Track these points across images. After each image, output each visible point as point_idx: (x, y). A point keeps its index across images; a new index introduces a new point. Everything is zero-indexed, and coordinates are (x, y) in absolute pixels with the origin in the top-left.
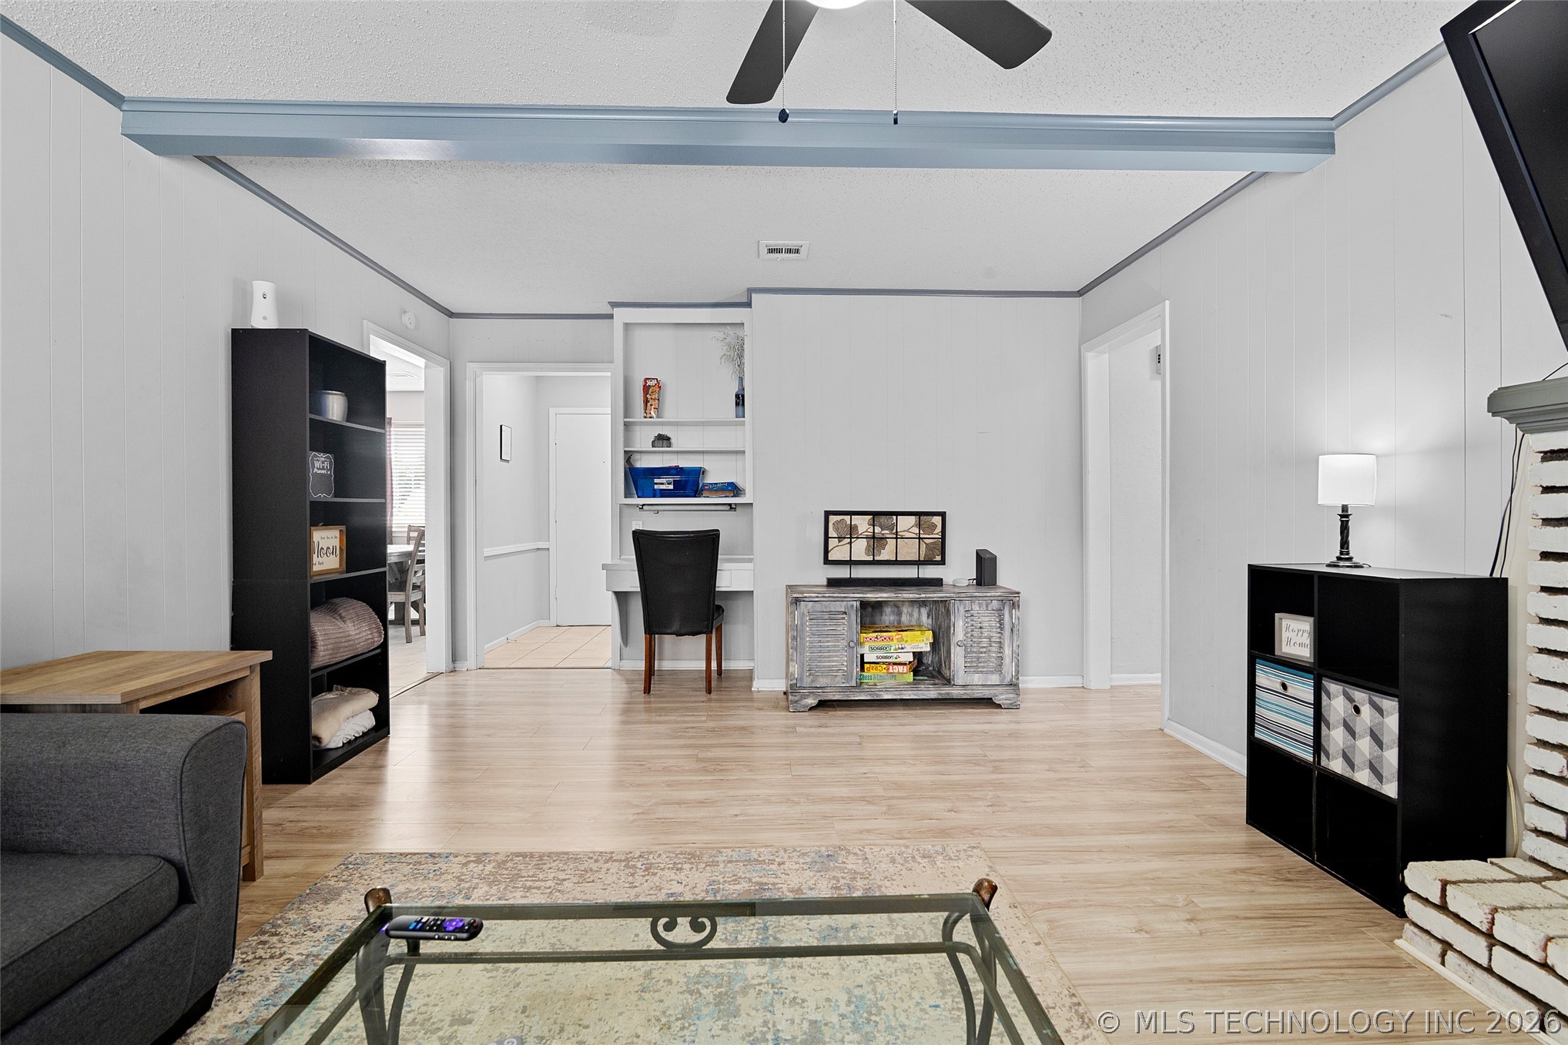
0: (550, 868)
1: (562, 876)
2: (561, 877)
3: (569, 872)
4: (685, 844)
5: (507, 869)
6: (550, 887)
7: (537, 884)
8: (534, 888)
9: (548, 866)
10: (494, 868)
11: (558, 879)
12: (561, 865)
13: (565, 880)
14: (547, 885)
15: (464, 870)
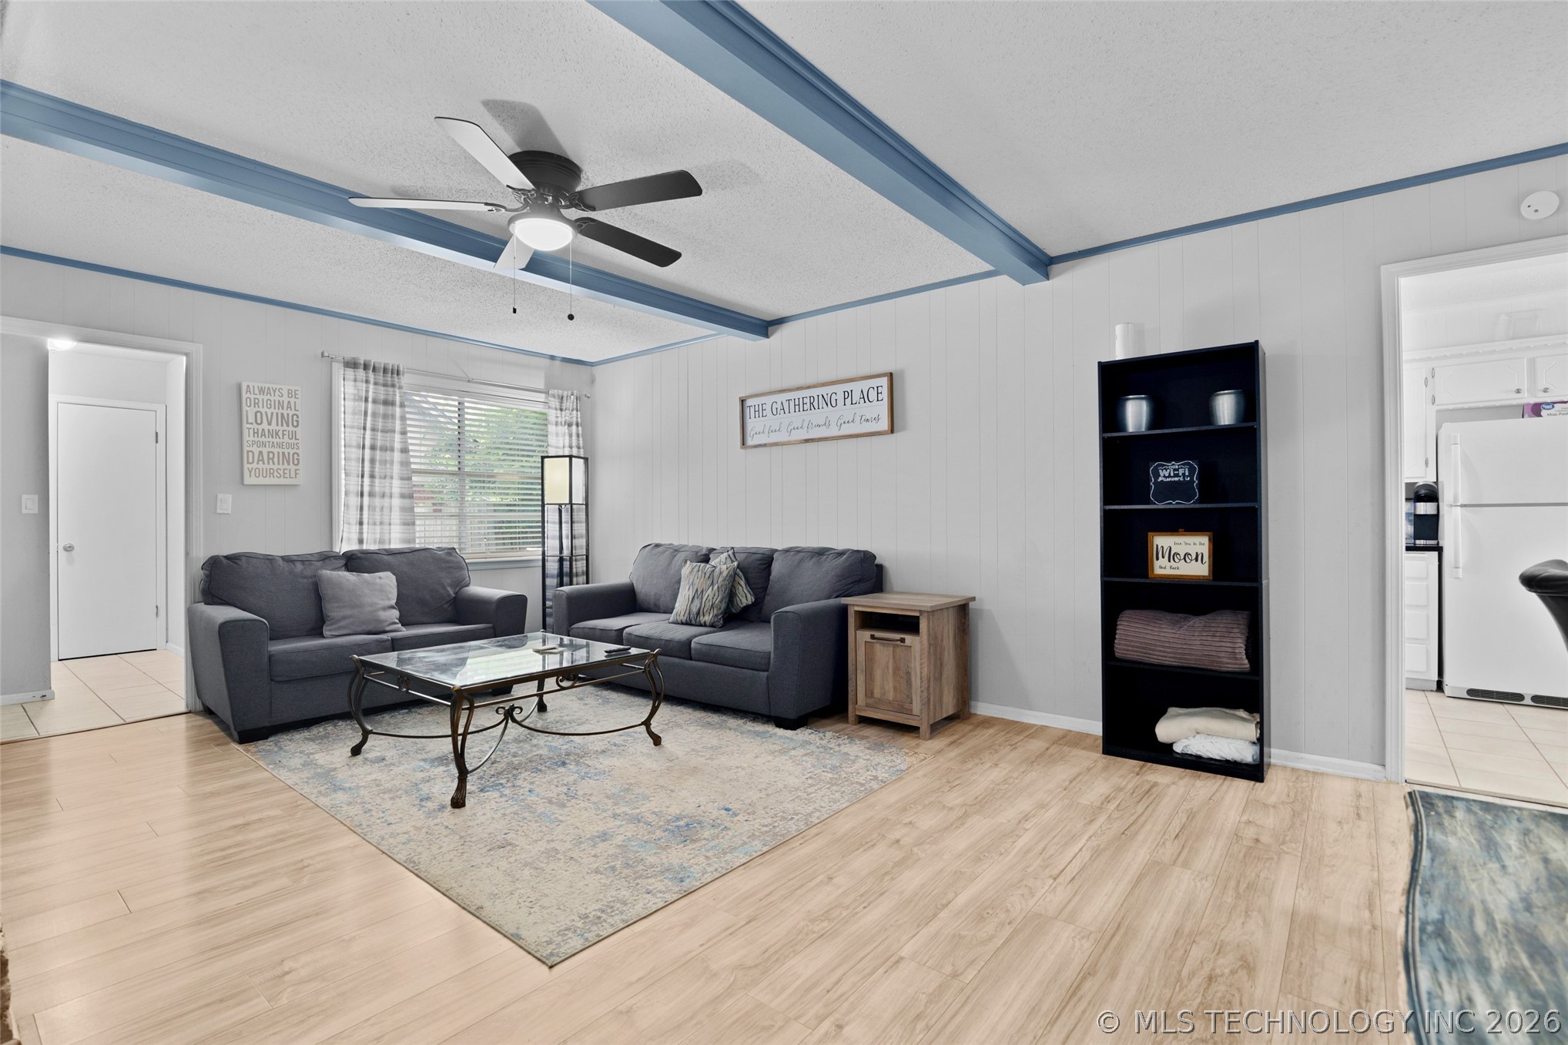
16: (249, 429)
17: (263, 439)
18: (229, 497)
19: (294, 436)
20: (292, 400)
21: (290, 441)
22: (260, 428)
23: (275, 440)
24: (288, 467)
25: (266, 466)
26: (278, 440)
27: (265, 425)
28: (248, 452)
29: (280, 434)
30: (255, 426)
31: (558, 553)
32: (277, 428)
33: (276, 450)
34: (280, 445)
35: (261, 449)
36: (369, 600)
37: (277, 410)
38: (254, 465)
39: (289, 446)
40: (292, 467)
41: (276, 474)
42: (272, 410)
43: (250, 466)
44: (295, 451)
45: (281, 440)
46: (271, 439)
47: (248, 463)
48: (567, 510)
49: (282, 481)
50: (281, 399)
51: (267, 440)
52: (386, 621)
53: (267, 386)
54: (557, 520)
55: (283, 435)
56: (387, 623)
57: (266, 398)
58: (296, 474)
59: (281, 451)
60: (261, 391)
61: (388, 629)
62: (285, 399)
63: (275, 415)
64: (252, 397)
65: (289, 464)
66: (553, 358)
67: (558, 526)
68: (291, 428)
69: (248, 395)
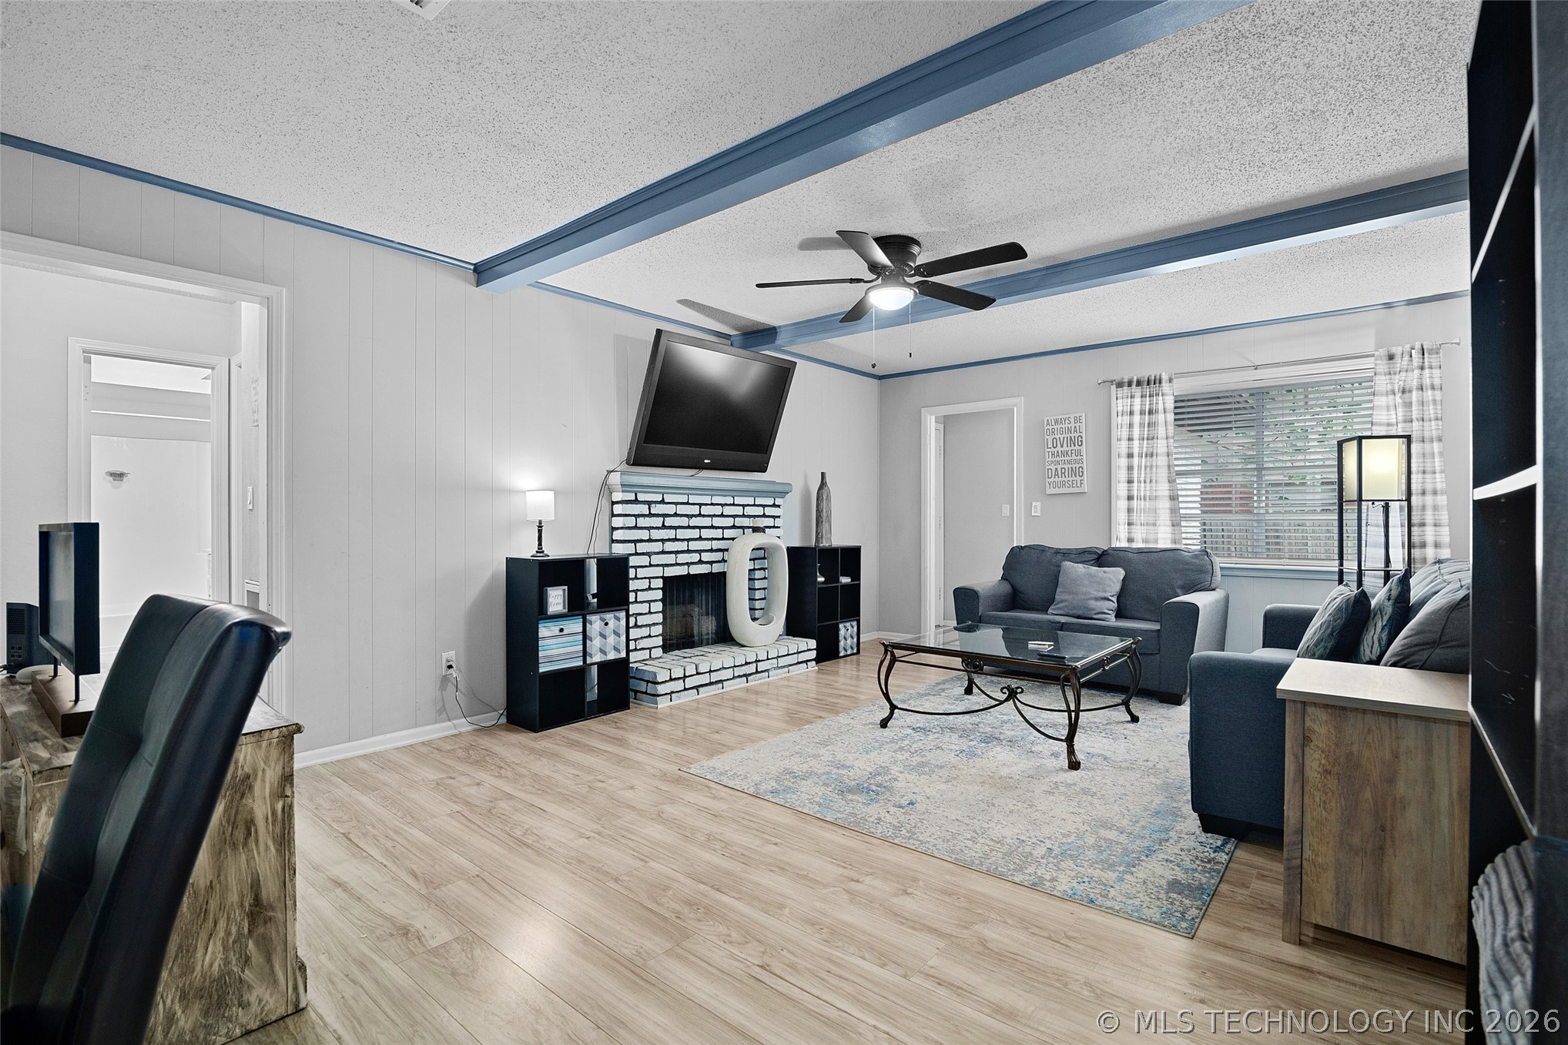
0: (976, 852)
1: (969, 843)
2: (971, 842)
3: (962, 844)
4: (852, 837)
5: (1015, 863)
6: (982, 837)
7: (992, 843)
8: (995, 841)
9: (977, 855)
10: (1026, 868)
11: (973, 841)
12: (966, 852)
13: (968, 839)
14: (984, 840)
15: (1055, 875)
16: (1049, 452)
17: (1058, 459)
18: (1038, 504)
19: (1079, 453)
20: (1077, 425)
21: (1076, 458)
22: (1056, 450)
23: (1066, 459)
24: (1075, 479)
25: (1060, 479)
26: (1068, 458)
27: (1059, 448)
28: (1048, 469)
29: (1069, 453)
30: (1053, 449)
31: (1382, 565)
32: (1067, 449)
33: (1066, 466)
34: (1069, 462)
35: (1056, 467)
36: (1084, 590)
37: (1067, 435)
38: (1052, 480)
39: (1076, 461)
40: (1079, 479)
41: (1067, 485)
42: (1064, 435)
43: (1050, 480)
44: (1080, 465)
45: (1071, 458)
46: (1063, 458)
47: (1048, 478)
48: (1401, 508)
49: (1071, 490)
50: (1069, 425)
51: (1061, 459)
52: (1094, 610)
53: (1060, 417)
54: (1381, 522)
55: (1072, 453)
56: (1095, 612)
57: (1059, 427)
58: (1081, 483)
59: (1070, 466)
60: (1056, 422)
61: (1095, 617)
62: (1073, 425)
63: (1065, 439)
64: (1050, 427)
65: (1076, 476)
66: (1388, 306)
67: (1382, 530)
68: (1077, 447)
69: (1048, 427)
